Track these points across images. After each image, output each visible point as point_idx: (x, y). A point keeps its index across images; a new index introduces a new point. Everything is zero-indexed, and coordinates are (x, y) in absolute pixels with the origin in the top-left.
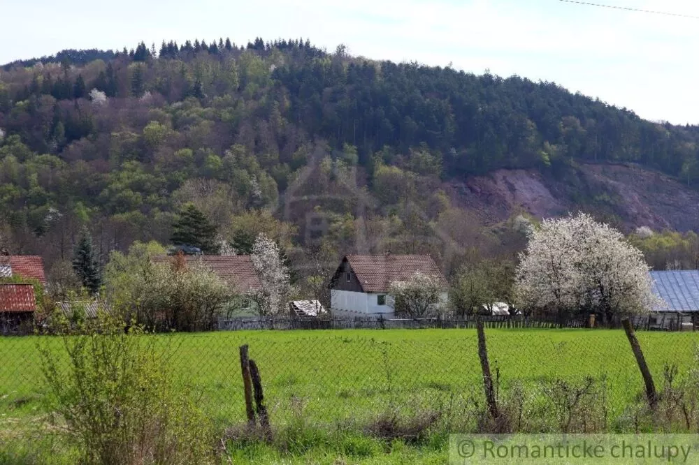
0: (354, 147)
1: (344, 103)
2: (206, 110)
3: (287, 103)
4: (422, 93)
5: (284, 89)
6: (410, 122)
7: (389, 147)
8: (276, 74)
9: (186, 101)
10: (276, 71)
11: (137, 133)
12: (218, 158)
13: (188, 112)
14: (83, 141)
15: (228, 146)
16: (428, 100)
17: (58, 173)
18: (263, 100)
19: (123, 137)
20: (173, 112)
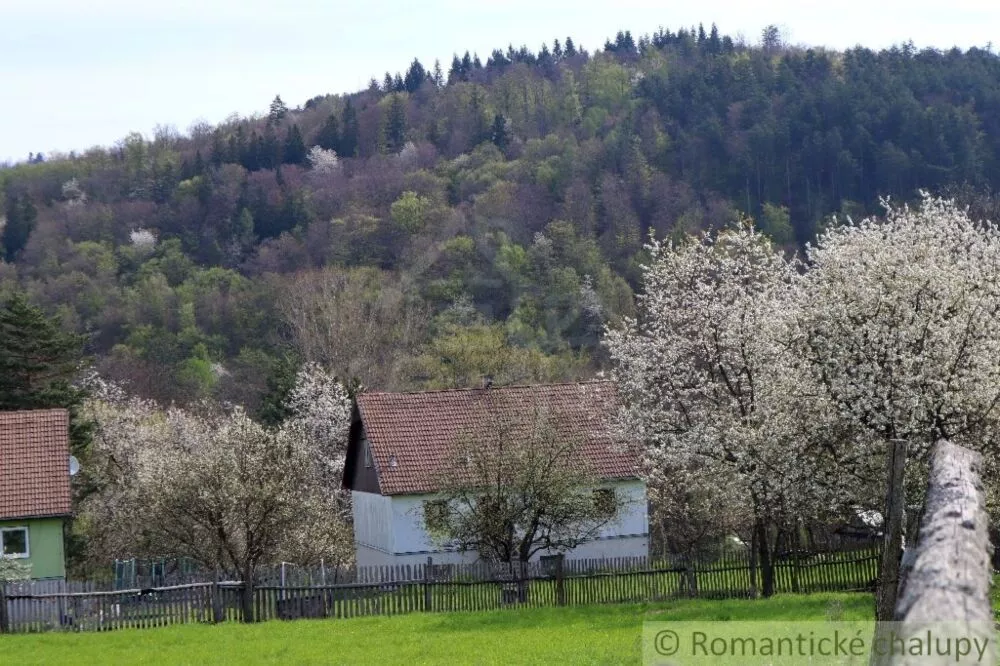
0: (784, 209)
1: (765, 128)
2: (510, 164)
3: (661, 139)
4: (917, 95)
5: (654, 113)
6: (893, 153)
7: (854, 204)
8: (644, 88)
9: (475, 153)
10: (643, 83)
11: (377, 216)
12: (519, 250)
13: (478, 171)
14: (285, 238)
15: (539, 226)
16: (929, 109)
17: (232, 300)
18: (613, 137)
19: (350, 226)
20: (453, 174)
